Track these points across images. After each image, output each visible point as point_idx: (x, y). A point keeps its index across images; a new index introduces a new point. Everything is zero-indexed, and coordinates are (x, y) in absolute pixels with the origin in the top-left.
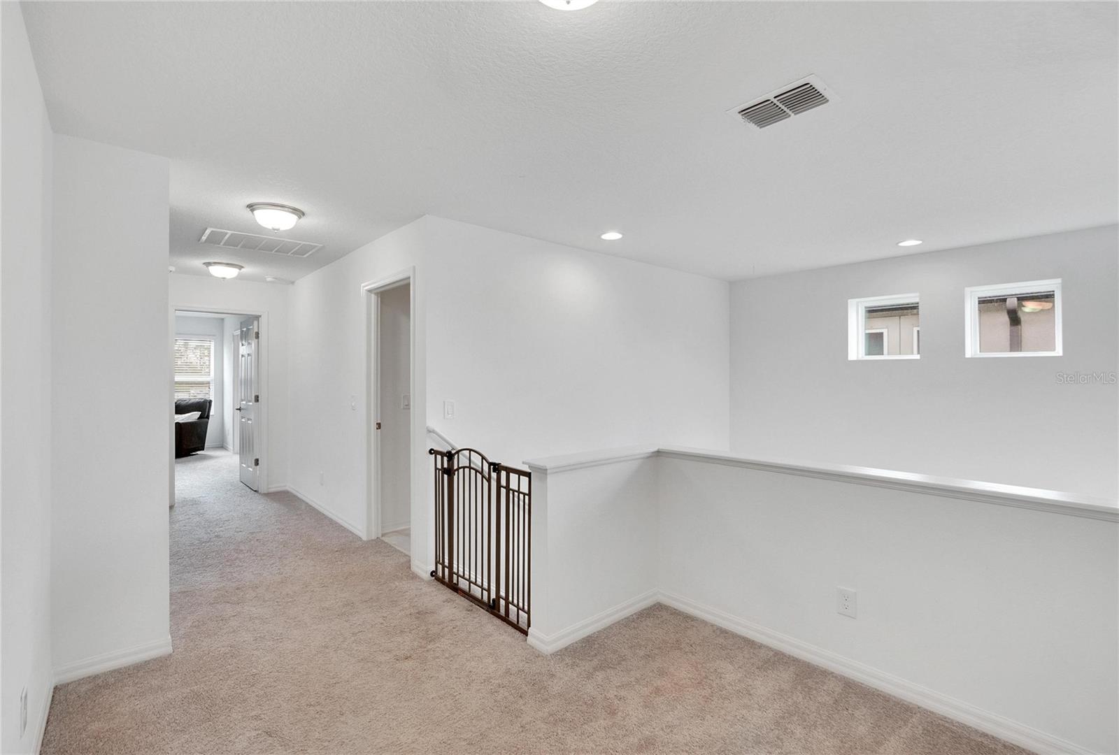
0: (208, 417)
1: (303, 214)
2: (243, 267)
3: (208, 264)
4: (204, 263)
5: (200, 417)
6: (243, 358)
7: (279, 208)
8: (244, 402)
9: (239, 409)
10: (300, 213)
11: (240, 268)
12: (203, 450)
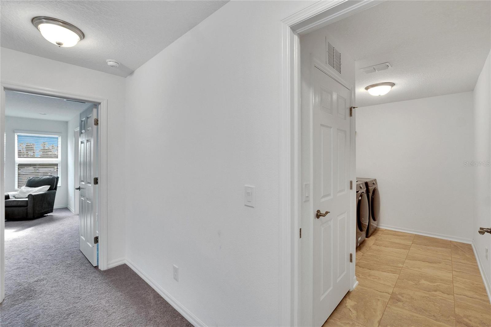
0: (56, 189)
5: (50, 189)
6: (83, 144)
8: (83, 183)
9: (79, 189)
12: (52, 212)
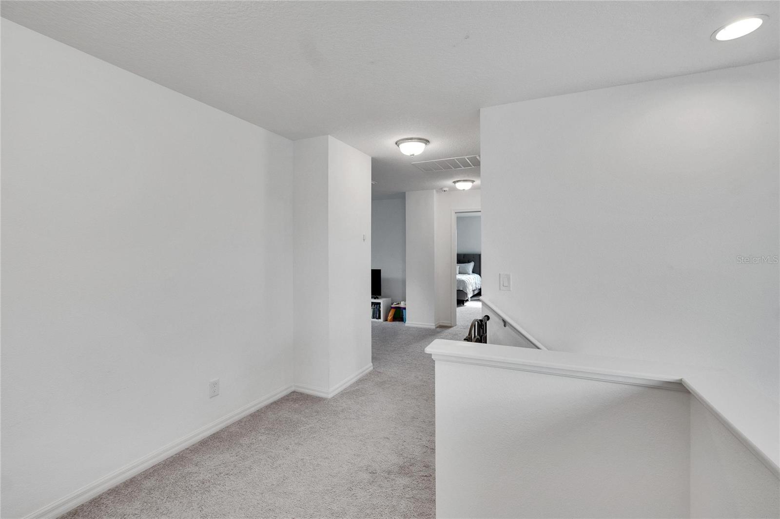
1: (428, 141)
2: (474, 181)
3: (455, 182)
4: (453, 182)
7: (410, 140)
10: (427, 142)
11: (473, 181)
